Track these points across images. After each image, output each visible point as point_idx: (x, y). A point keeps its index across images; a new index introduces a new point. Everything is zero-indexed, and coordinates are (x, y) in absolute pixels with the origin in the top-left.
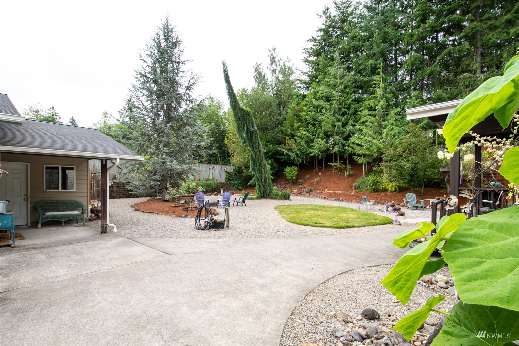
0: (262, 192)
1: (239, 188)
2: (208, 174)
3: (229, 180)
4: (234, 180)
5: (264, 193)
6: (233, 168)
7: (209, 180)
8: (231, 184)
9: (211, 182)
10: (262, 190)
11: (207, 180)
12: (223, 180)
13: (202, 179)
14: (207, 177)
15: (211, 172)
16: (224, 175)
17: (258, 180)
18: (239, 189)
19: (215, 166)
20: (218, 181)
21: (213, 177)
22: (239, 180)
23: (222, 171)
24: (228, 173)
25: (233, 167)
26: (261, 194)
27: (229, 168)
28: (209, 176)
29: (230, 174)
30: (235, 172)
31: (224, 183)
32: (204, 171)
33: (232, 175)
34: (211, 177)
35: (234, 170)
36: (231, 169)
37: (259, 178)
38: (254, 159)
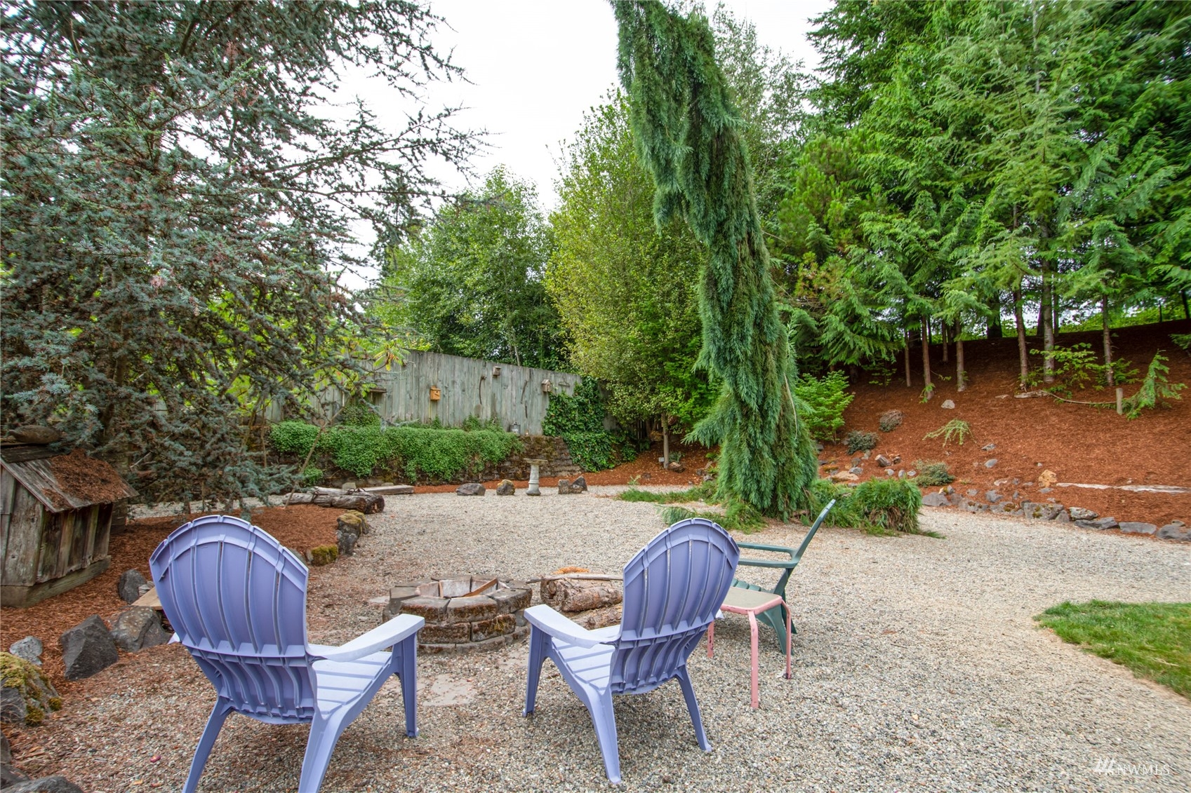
0: (767, 486)
1: (596, 459)
2: (475, 402)
3: (560, 428)
4: (577, 428)
5: (774, 490)
6: (572, 383)
7: (478, 425)
8: (567, 443)
9: (485, 432)
10: (770, 472)
11: (471, 423)
12: (536, 430)
13: (446, 419)
14: (468, 412)
15: (487, 391)
16: (540, 408)
17: (747, 414)
18: (595, 464)
19: (506, 370)
20: (515, 430)
21: (494, 414)
22: (598, 430)
23: (533, 393)
24: (556, 400)
25: (573, 380)
26: (761, 495)
27: (560, 380)
28: (478, 408)
29: (564, 404)
30: (581, 399)
31: (538, 440)
32: (458, 389)
33: (571, 410)
34: (486, 414)
35: (578, 391)
36: (566, 384)
37: (753, 405)
38: (725, 298)
